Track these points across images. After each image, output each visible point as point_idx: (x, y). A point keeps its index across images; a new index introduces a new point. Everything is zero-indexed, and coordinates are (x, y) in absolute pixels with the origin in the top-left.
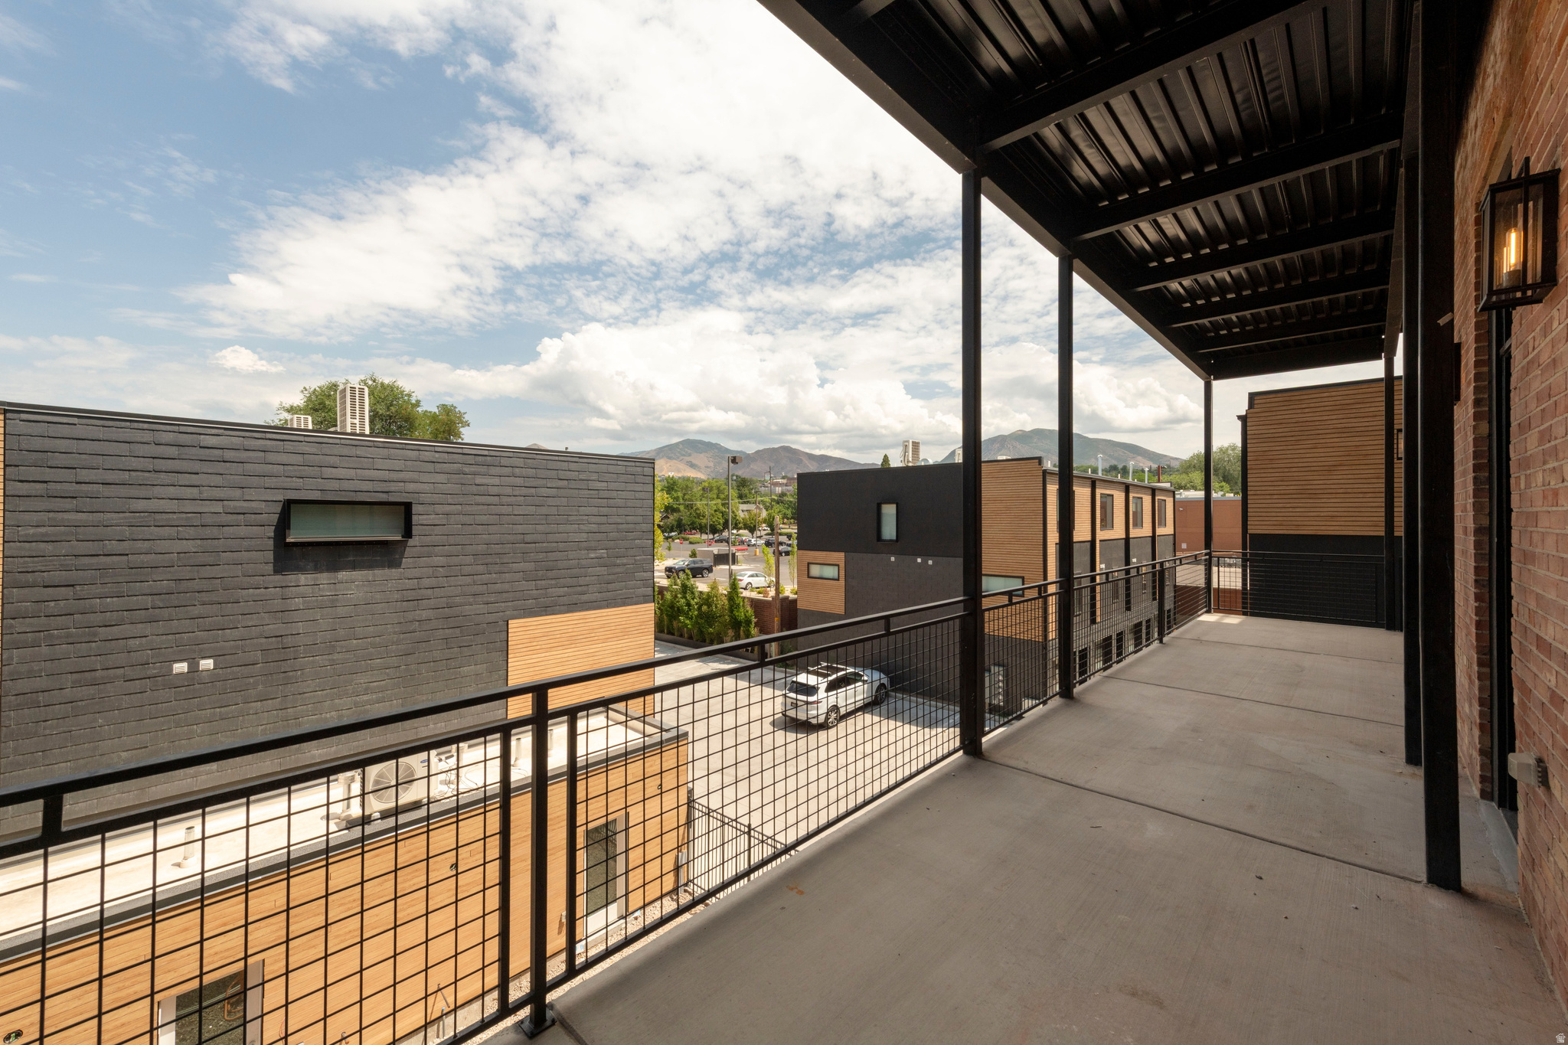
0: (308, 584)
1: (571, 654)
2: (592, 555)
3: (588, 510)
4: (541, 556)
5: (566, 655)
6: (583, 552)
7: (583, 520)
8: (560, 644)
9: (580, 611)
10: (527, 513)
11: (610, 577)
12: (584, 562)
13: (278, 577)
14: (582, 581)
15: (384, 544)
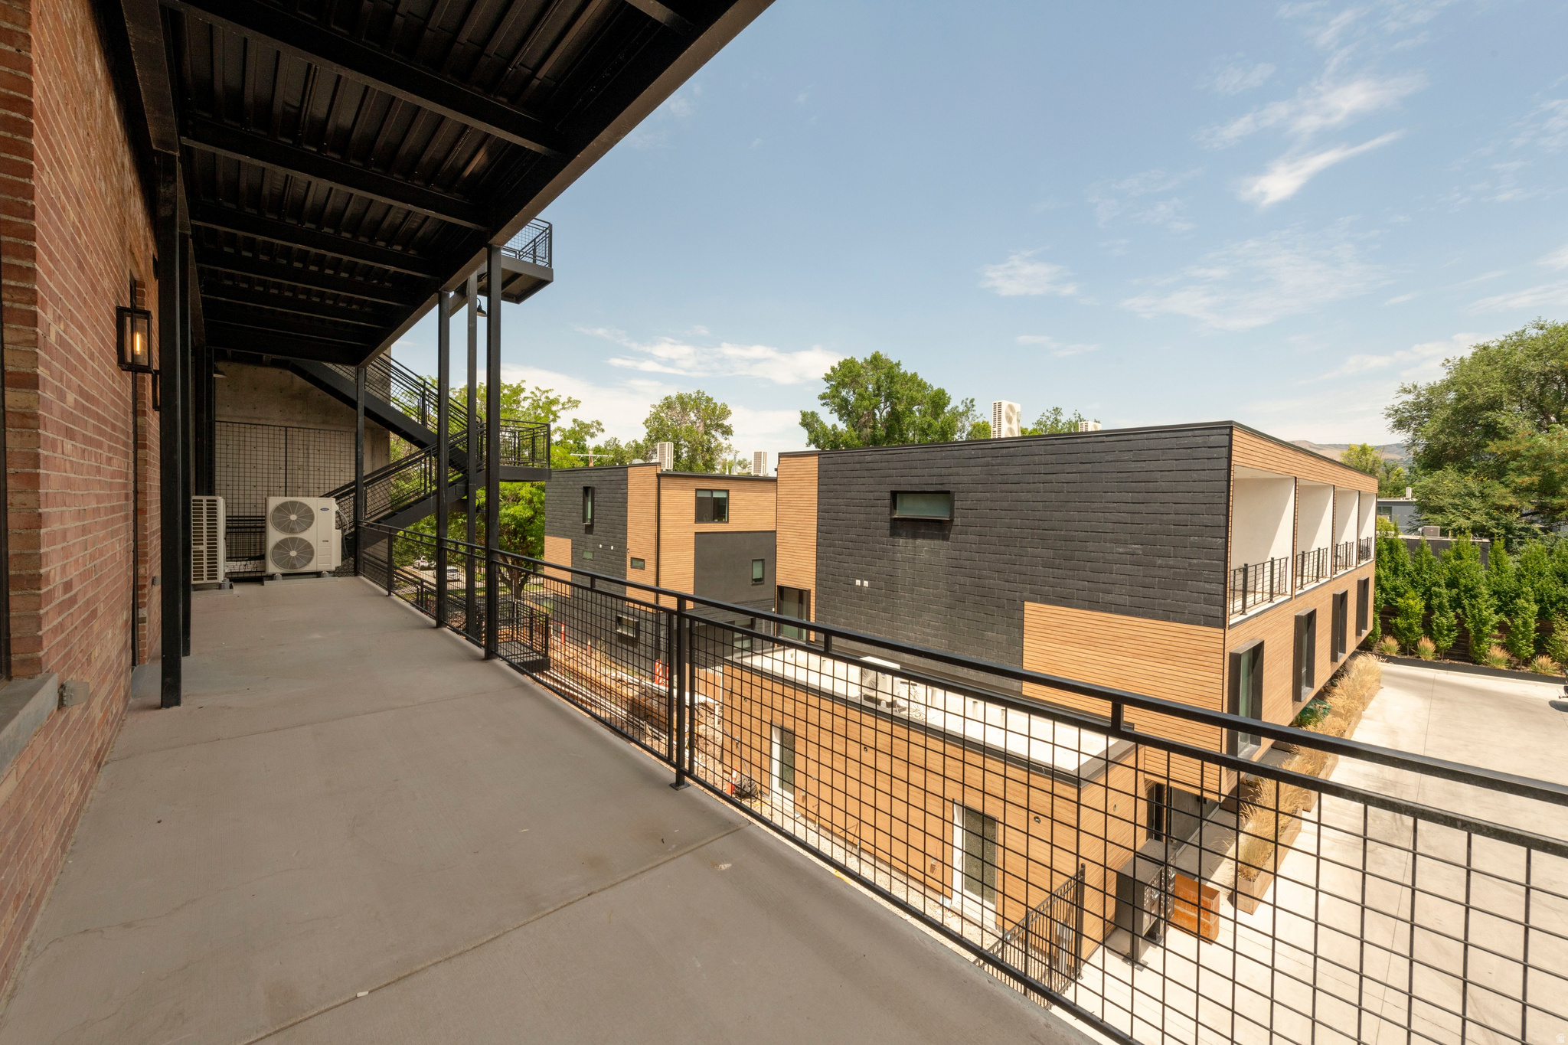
0: (904, 545)
1: (1089, 656)
2: (1121, 550)
3: (1116, 496)
4: (1059, 544)
5: (1084, 655)
6: (1108, 544)
7: (1109, 508)
8: (1077, 641)
9: (1102, 611)
10: (1045, 499)
11: (1147, 580)
12: (1109, 557)
13: (891, 539)
14: (1103, 577)
15: (940, 522)
